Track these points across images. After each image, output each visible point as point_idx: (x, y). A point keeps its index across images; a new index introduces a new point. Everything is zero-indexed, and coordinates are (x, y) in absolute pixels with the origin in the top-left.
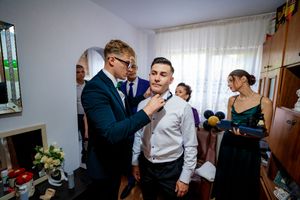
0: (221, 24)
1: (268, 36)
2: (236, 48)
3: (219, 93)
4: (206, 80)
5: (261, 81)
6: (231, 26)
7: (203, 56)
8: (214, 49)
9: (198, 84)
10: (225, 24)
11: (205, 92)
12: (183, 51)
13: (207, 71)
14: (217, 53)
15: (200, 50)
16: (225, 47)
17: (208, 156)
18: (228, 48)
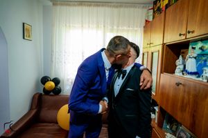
0: (114, 6)
1: (146, 21)
2: (125, 28)
5: (143, 54)
6: (122, 9)
8: (109, 27)
10: (117, 7)
12: (82, 26)
15: (98, 27)
16: (118, 27)
18: (120, 28)
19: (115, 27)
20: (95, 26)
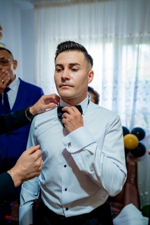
3: (135, 100)
4: (116, 82)
7: (110, 46)
9: (104, 88)
11: (115, 99)
13: (116, 69)
14: (130, 41)
15: (105, 38)
16: (140, 33)
17: (128, 195)
19: (137, 35)
20: (100, 35)
